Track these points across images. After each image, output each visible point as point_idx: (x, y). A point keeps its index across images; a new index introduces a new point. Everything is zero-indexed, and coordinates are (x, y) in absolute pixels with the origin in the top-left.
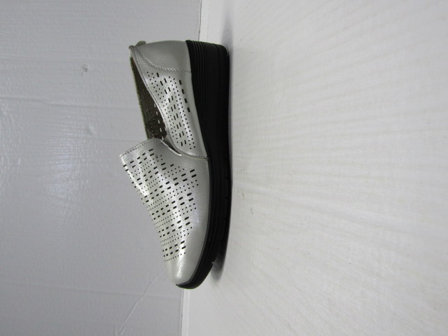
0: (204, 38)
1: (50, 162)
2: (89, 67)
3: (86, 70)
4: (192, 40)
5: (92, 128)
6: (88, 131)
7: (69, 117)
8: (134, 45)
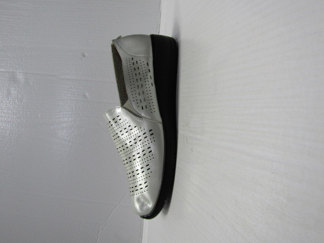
0: (163, 33)
1: (60, 116)
2: (86, 54)
3: (84, 56)
4: (154, 34)
5: (87, 94)
6: (85, 96)
7: (72, 87)
8: (115, 39)
